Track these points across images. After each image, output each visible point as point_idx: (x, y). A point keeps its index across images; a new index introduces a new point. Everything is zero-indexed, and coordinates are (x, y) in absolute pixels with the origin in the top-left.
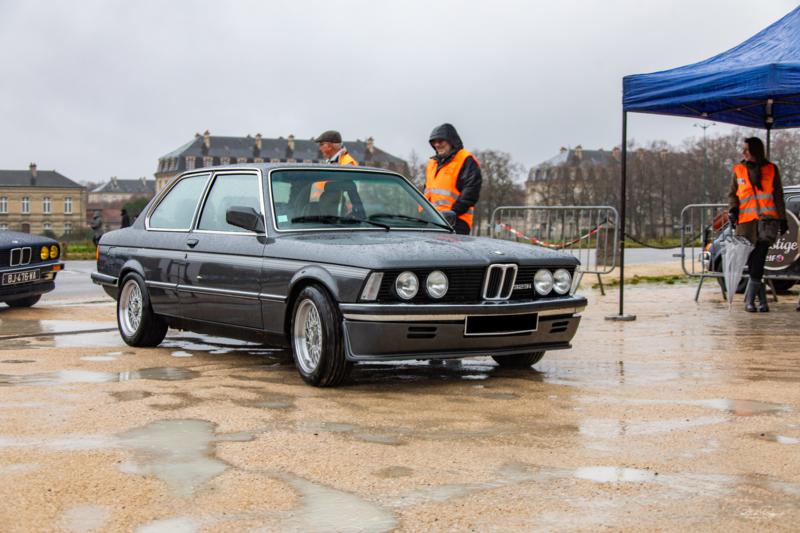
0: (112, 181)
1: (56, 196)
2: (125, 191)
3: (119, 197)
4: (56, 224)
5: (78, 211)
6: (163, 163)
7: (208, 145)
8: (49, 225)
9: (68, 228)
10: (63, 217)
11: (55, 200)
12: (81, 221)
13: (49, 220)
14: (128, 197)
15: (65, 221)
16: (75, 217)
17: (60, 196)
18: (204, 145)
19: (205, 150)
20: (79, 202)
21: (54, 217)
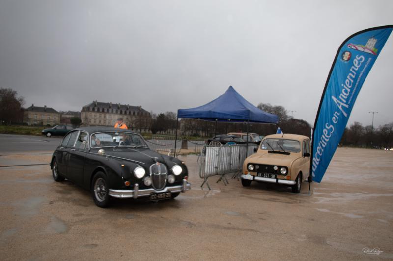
0: (69, 111)
2: (73, 115)
3: (71, 116)
4: (51, 122)
5: (58, 119)
6: (83, 108)
7: (96, 104)
8: (49, 122)
10: (53, 121)
14: (73, 116)
16: (57, 121)
17: (52, 115)
18: (95, 104)
19: (95, 106)
20: (58, 117)
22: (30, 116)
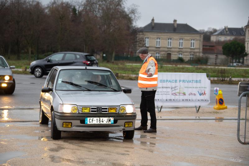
1: (186, 38)
2: (232, 35)
4: (185, 54)
5: (198, 47)
8: (181, 54)
9: (192, 56)
10: (189, 50)
11: (186, 40)
12: (199, 53)
13: (182, 52)
15: (191, 52)
16: (196, 50)
17: (188, 38)
20: (199, 42)
21: (184, 50)
22: (148, 43)
